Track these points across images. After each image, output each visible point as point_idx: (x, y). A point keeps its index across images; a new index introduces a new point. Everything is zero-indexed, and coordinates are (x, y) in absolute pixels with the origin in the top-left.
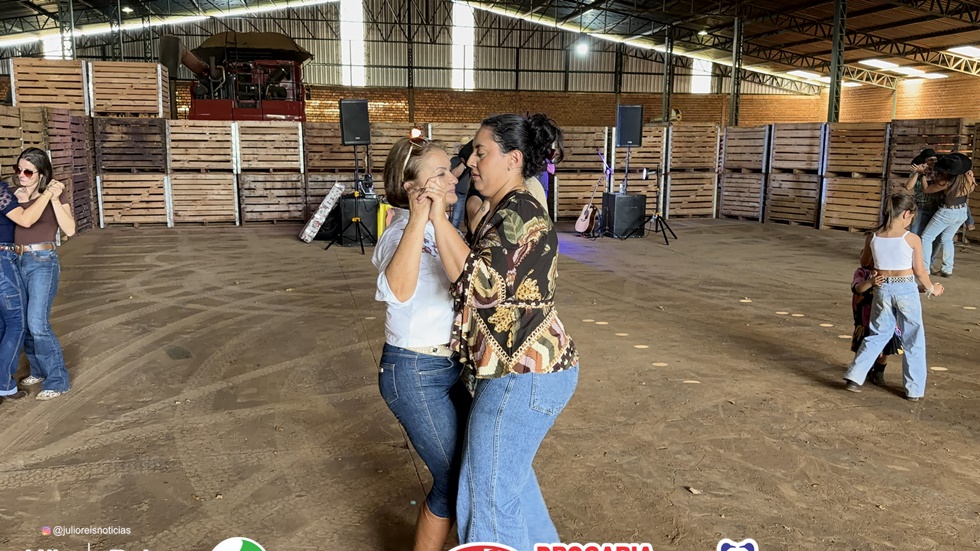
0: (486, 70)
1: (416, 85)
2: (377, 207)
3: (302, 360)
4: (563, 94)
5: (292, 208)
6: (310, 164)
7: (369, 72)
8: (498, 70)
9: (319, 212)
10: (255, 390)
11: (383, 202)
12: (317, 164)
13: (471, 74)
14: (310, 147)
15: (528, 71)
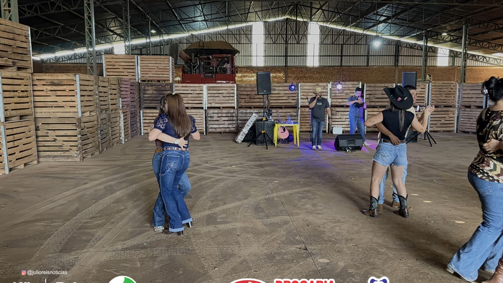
0: (325, 56)
1: (289, 65)
2: (274, 125)
3: (245, 201)
4: (366, 68)
5: (230, 126)
6: (240, 104)
7: (265, 59)
8: (332, 56)
9: (245, 128)
10: (225, 215)
11: (277, 123)
12: (243, 104)
13: (317, 59)
14: (240, 96)
15: (347, 56)
